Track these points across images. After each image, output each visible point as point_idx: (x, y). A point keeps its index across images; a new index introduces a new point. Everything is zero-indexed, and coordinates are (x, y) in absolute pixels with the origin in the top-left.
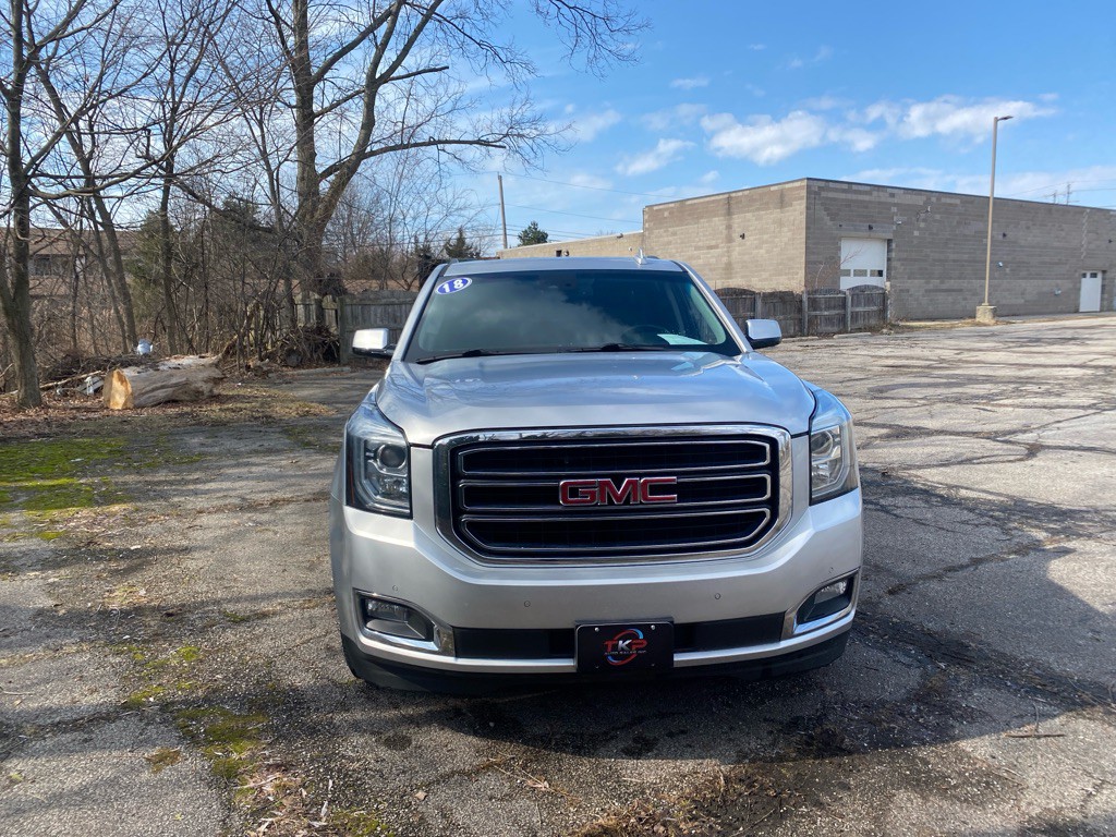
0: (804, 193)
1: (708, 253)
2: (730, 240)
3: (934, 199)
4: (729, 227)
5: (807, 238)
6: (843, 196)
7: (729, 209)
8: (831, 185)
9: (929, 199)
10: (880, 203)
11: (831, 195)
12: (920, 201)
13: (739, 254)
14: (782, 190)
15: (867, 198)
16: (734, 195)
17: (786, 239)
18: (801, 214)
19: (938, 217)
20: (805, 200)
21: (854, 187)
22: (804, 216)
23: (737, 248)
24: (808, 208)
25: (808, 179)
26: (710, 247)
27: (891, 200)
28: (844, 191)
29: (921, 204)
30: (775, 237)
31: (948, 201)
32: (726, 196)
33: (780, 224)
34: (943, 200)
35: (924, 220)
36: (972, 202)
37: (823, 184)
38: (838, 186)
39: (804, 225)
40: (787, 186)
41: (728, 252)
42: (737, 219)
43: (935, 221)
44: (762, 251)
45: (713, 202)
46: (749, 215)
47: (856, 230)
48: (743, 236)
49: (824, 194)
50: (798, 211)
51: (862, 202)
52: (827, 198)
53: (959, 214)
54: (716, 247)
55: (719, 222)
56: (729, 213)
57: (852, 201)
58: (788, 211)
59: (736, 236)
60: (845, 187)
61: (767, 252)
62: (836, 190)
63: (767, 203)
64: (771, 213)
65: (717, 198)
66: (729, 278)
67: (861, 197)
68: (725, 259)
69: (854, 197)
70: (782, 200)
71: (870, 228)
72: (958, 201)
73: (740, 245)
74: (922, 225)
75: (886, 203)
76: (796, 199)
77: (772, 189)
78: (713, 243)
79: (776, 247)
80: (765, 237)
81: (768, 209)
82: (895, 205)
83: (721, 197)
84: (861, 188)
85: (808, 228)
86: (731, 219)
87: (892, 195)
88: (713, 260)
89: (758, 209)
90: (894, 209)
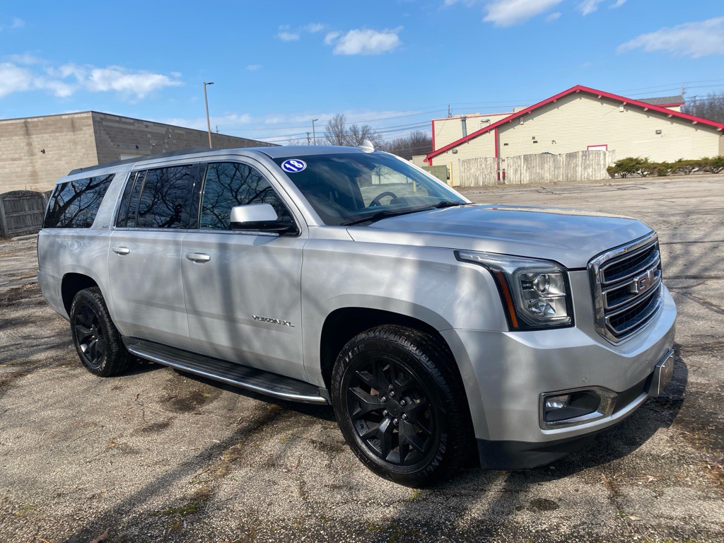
0: (91, 122)
1: (14, 164)
2: (32, 154)
3: (171, 130)
4: (29, 144)
5: (98, 153)
6: (117, 125)
7: (27, 130)
8: (108, 117)
9: (168, 130)
10: (140, 131)
11: (109, 124)
12: (163, 131)
13: (42, 165)
14: (72, 118)
15: (132, 127)
16: (30, 120)
17: (81, 154)
18: (91, 136)
19: (175, 141)
20: (92, 127)
21: (123, 120)
22: (93, 138)
23: (39, 161)
24: (95, 132)
25: (92, 112)
26: (14, 159)
27: (146, 129)
28: (117, 122)
29: (164, 132)
30: (72, 152)
31: (179, 132)
32: (23, 120)
33: (75, 143)
34: (176, 131)
35: (168, 143)
36: (191, 133)
37: (102, 116)
38: (113, 118)
39: (94, 144)
40: (76, 116)
41: (31, 163)
42: (36, 139)
43: (173, 144)
44: (63, 163)
45: (11, 124)
46: (46, 136)
47: (129, 149)
48: (43, 152)
49: (104, 123)
50: (88, 134)
51: (129, 130)
52: (107, 126)
53: (186, 140)
54: (20, 159)
55: (20, 141)
56: (28, 133)
57: (124, 129)
58: (80, 134)
59: (37, 151)
60: (118, 119)
61: (67, 163)
62: (112, 121)
63: (61, 128)
64: (66, 135)
65: (14, 121)
66: (37, 183)
67: (128, 127)
68: (29, 169)
69: (125, 126)
70: (73, 126)
71: (137, 147)
72: (183, 132)
73: (41, 158)
74: (167, 146)
75: (143, 131)
76: (85, 126)
77: (63, 117)
78: (16, 156)
79: (74, 159)
80: (63, 152)
81: (62, 132)
82: (150, 133)
83: (18, 121)
84: (128, 120)
85: (97, 146)
86: (29, 138)
87: (147, 126)
88: (19, 169)
89: (53, 132)
90: (149, 136)
